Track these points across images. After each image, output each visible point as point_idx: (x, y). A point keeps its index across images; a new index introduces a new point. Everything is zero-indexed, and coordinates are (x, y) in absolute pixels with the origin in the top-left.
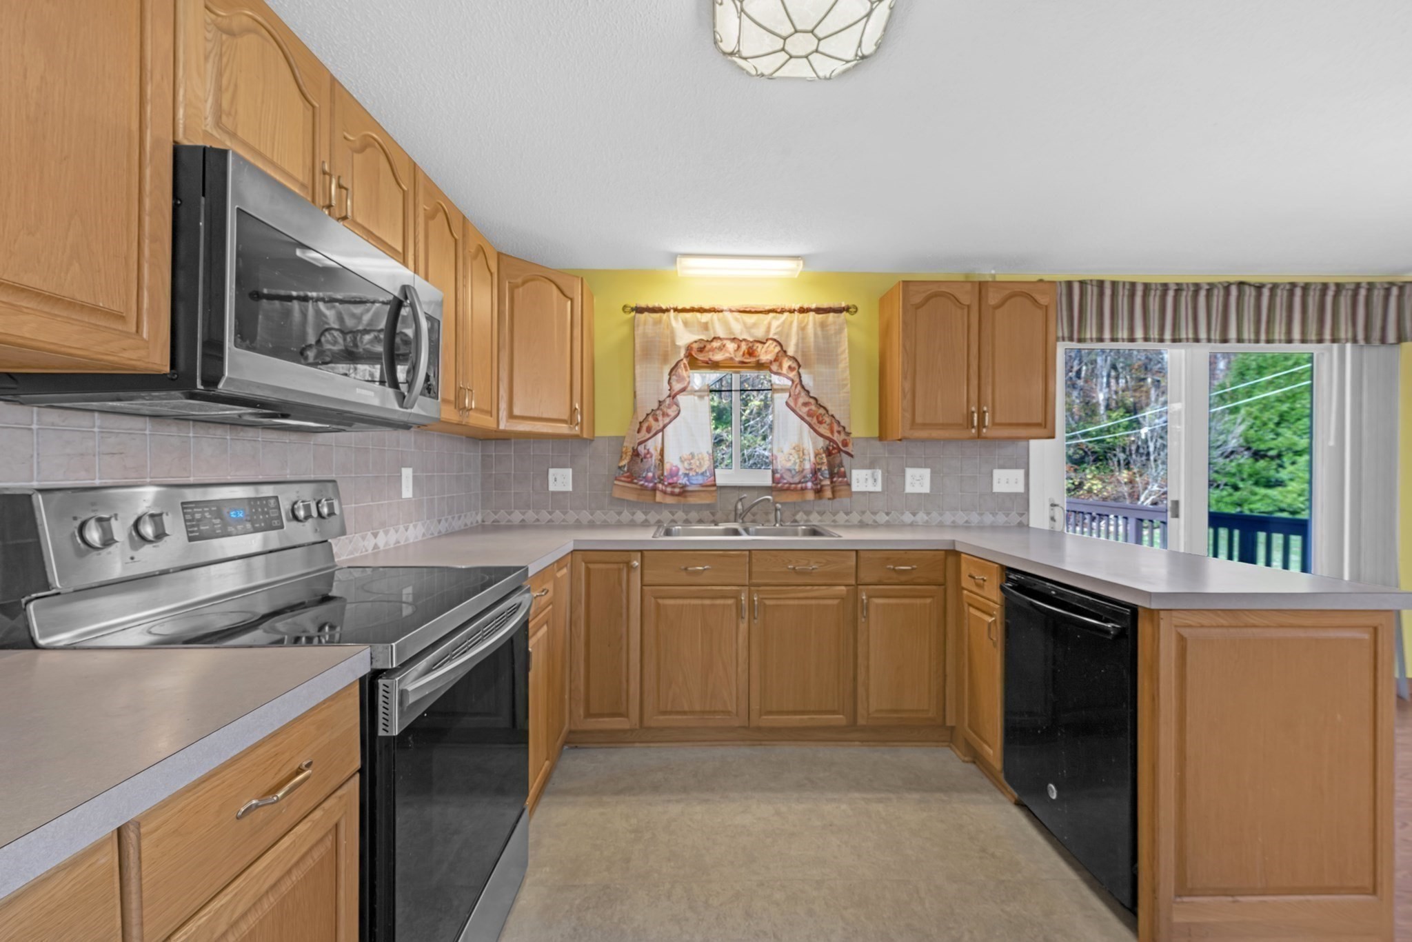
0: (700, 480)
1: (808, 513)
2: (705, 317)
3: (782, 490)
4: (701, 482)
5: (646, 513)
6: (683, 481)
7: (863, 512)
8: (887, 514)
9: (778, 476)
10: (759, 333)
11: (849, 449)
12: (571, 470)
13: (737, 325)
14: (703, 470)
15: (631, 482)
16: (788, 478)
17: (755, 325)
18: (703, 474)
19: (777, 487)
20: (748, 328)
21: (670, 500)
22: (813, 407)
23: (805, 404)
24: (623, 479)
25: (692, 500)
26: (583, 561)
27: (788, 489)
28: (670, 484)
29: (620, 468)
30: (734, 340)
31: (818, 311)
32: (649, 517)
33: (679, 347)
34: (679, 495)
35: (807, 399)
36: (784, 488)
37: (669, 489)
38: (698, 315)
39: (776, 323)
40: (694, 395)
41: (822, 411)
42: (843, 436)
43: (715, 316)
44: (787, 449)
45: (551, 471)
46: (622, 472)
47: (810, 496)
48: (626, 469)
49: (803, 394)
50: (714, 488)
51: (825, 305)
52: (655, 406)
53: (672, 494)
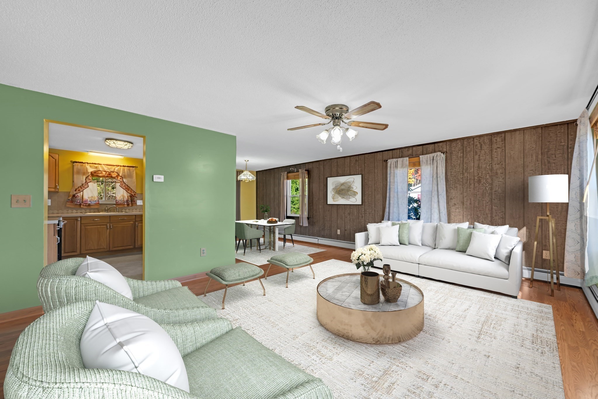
0: (95, 202)
1: (125, 210)
2: (96, 165)
3: (118, 204)
5: (77, 211)
6: (90, 203)
7: (140, 209)
9: (117, 201)
10: (112, 170)
11: (136, 196)
12: (50, 200)
13: (106, 168)
15: (72, 203)
16: (120, 202)
17: (111, 168)
18: (95, 201)
20: (109, 169)
21: (85, 207)
22: (127, 187)
23: (124, 186)
24: (69, 202)
25: (92, 207)
27: (120, 204)
28: (85, 203)
29: (69, 199)
30: (105, 171)
31: (128, 166)
32: (78, 211)
33: (89, 172)
34: (88, 206)
35: (125, 185)
37: (85, 205)
38: (94, 165)
39: (117, 169)
40: (93, 183)
41: (129, 188)
42: (134, 193)
43: (99, 165)
44: (120, 196)
47: (126, 206)
49: (124, 184)
50: (99, 204)
51: (130, 166)
52: (81, 185)
53: (86, 206)
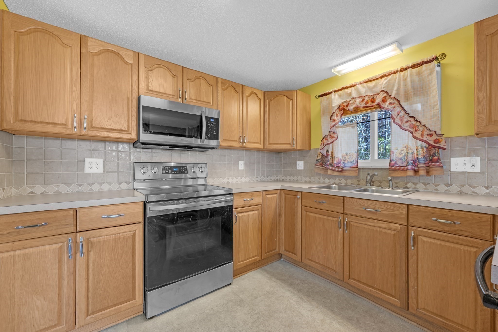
0: (350, 165)
2: (349, 91)
3: (395, 170)
4: (350, 166)
5: (329, 179)
6: (342, 165)
8: (487, 188)
9: (393, 162)
10: (378, 90)
12: (303, 162)
14: (352, 160)
15: (322, 166)
16: (400, 163)
17: (375, 86)
18: (351, 162)
19: (393, 168)
20: (370, 89)
21: (336, 174)
22: (414, 123)
23: (407, 121)
24: (318, 165)
25: (345, 174)
26: (284, 193)
27: (399, 170)
28: (337, 167)
29: (317, 160)
30: (360, 97)
31: (413, 66)
32: (330, 181)
34: (341, 171)
35: (409, 119)
36: (396, 169)
37: (337, 169)
38: (346, 90)
39: (385, 82)
40: (350, 127)
41: (418, 124)
43: (353, 89)
44: (400, 148)
45: (298, 162)
46: (318, 162)
47: (411, 173)
48: (320, 161)
49: (406, 116)
50: (357, 169)
51: (419, 61)
53: (338, 171)
